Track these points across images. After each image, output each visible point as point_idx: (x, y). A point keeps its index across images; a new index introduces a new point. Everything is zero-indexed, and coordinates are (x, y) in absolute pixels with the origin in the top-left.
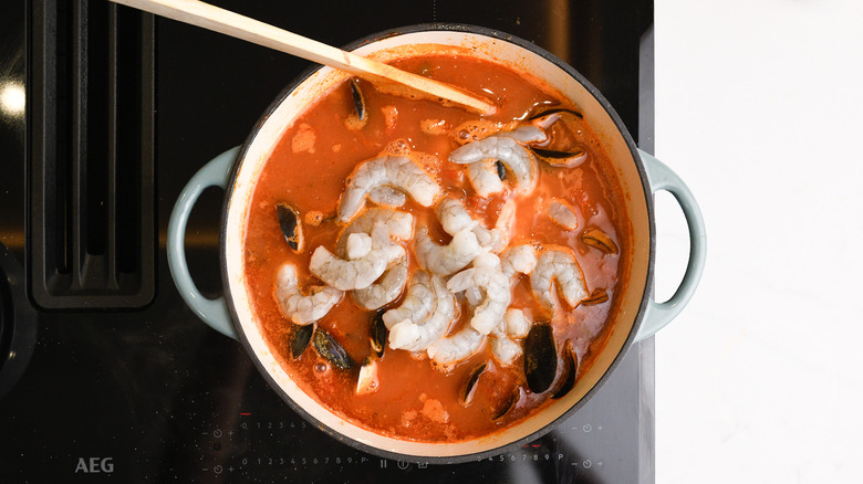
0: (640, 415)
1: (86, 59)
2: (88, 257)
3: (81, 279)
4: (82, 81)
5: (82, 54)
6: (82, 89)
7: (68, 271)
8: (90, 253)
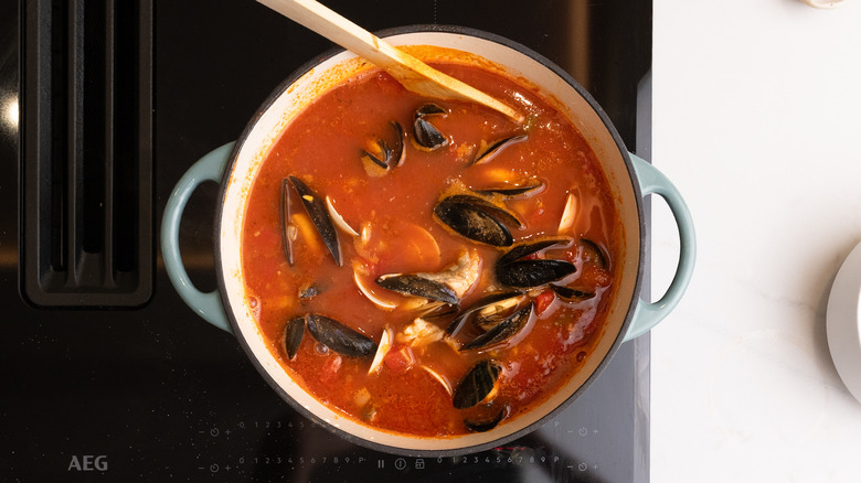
0: (636, 420)
1: (82, 56)
2: (84, 254)
3: (76, 276)
4: (78, 77)
5: (78, 51)
6: (78, 87)
7: (63, 269)
8: (86, 251)
